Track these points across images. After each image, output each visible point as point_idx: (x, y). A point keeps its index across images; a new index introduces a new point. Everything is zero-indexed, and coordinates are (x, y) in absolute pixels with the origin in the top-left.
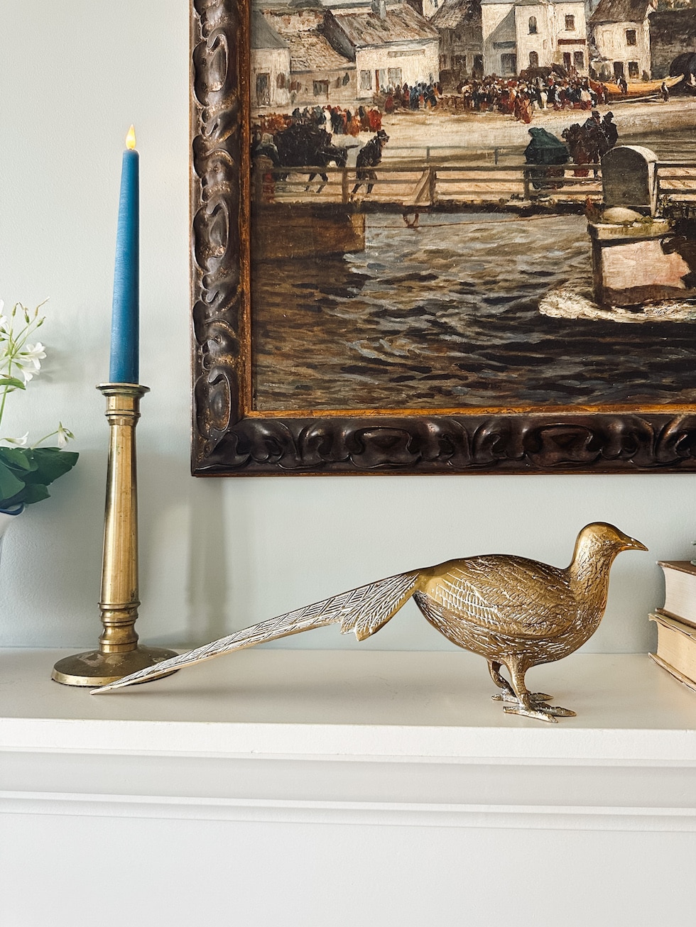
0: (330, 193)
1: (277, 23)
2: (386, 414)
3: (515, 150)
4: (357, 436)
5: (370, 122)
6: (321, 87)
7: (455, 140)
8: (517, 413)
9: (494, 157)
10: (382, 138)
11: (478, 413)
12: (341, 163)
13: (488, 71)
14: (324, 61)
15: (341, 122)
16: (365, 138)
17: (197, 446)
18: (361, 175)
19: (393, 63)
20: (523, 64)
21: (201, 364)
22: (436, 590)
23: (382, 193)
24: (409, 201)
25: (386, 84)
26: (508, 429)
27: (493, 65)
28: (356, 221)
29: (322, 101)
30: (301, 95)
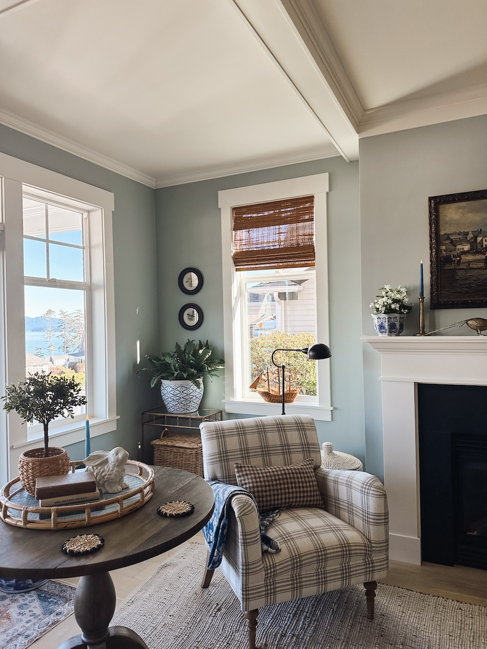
0: (453, 267)
1: (444, 242)
2: (462, 299)
3: (483, 260)
4: (457, 303)
5: (459, 256)
6: (451, 251)
7: (473, 258)
8: (484, 299)
9: (479, 261)
10: (461, 258)
11: (477, 299)
12: (454, 263)
13: (478, 248)
14: (451, 247)
15: (454, 256)
16: (458, 259)
17: (431, 305)
18: (457, 264)
19: (463, 247)
20: (484, 246)
21: (432, 293)
22: (469, 322)
23: (461, 267)
24: (465, 268)
25: (461, 250)
26: (482, 301)
27: (479, 247)
28: (457, 271)
29: (451, 253)
30: (448, 252)
